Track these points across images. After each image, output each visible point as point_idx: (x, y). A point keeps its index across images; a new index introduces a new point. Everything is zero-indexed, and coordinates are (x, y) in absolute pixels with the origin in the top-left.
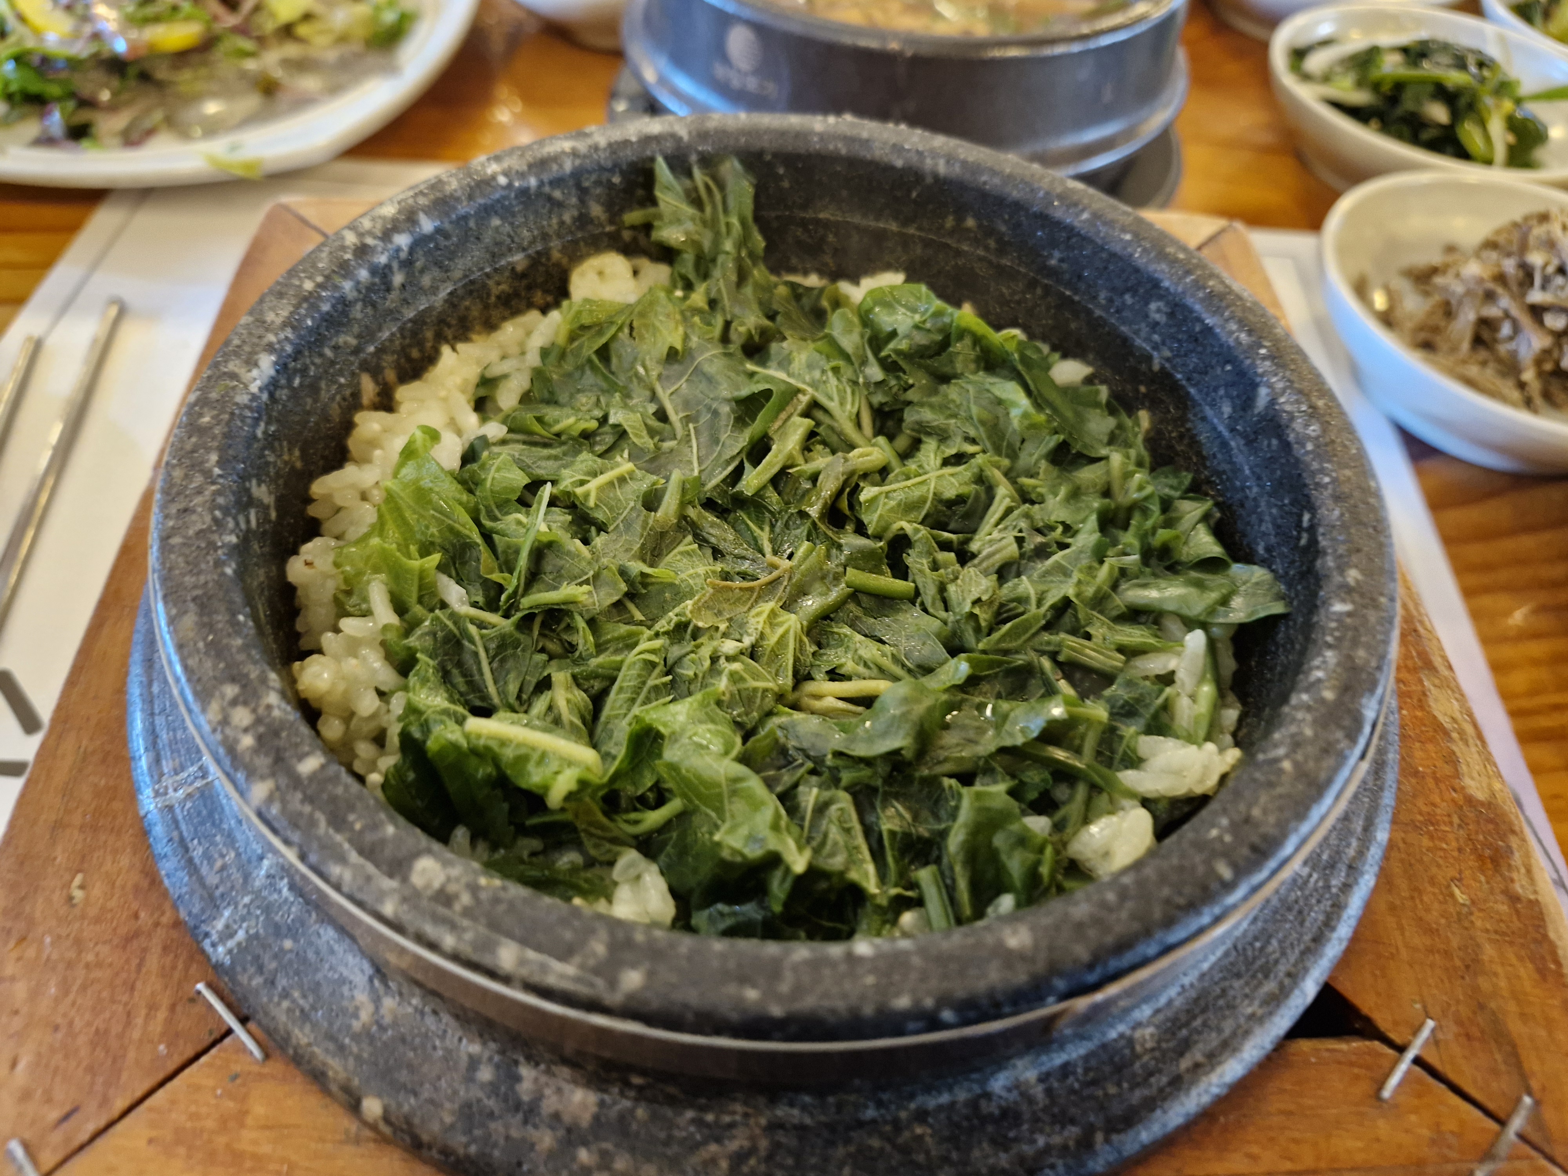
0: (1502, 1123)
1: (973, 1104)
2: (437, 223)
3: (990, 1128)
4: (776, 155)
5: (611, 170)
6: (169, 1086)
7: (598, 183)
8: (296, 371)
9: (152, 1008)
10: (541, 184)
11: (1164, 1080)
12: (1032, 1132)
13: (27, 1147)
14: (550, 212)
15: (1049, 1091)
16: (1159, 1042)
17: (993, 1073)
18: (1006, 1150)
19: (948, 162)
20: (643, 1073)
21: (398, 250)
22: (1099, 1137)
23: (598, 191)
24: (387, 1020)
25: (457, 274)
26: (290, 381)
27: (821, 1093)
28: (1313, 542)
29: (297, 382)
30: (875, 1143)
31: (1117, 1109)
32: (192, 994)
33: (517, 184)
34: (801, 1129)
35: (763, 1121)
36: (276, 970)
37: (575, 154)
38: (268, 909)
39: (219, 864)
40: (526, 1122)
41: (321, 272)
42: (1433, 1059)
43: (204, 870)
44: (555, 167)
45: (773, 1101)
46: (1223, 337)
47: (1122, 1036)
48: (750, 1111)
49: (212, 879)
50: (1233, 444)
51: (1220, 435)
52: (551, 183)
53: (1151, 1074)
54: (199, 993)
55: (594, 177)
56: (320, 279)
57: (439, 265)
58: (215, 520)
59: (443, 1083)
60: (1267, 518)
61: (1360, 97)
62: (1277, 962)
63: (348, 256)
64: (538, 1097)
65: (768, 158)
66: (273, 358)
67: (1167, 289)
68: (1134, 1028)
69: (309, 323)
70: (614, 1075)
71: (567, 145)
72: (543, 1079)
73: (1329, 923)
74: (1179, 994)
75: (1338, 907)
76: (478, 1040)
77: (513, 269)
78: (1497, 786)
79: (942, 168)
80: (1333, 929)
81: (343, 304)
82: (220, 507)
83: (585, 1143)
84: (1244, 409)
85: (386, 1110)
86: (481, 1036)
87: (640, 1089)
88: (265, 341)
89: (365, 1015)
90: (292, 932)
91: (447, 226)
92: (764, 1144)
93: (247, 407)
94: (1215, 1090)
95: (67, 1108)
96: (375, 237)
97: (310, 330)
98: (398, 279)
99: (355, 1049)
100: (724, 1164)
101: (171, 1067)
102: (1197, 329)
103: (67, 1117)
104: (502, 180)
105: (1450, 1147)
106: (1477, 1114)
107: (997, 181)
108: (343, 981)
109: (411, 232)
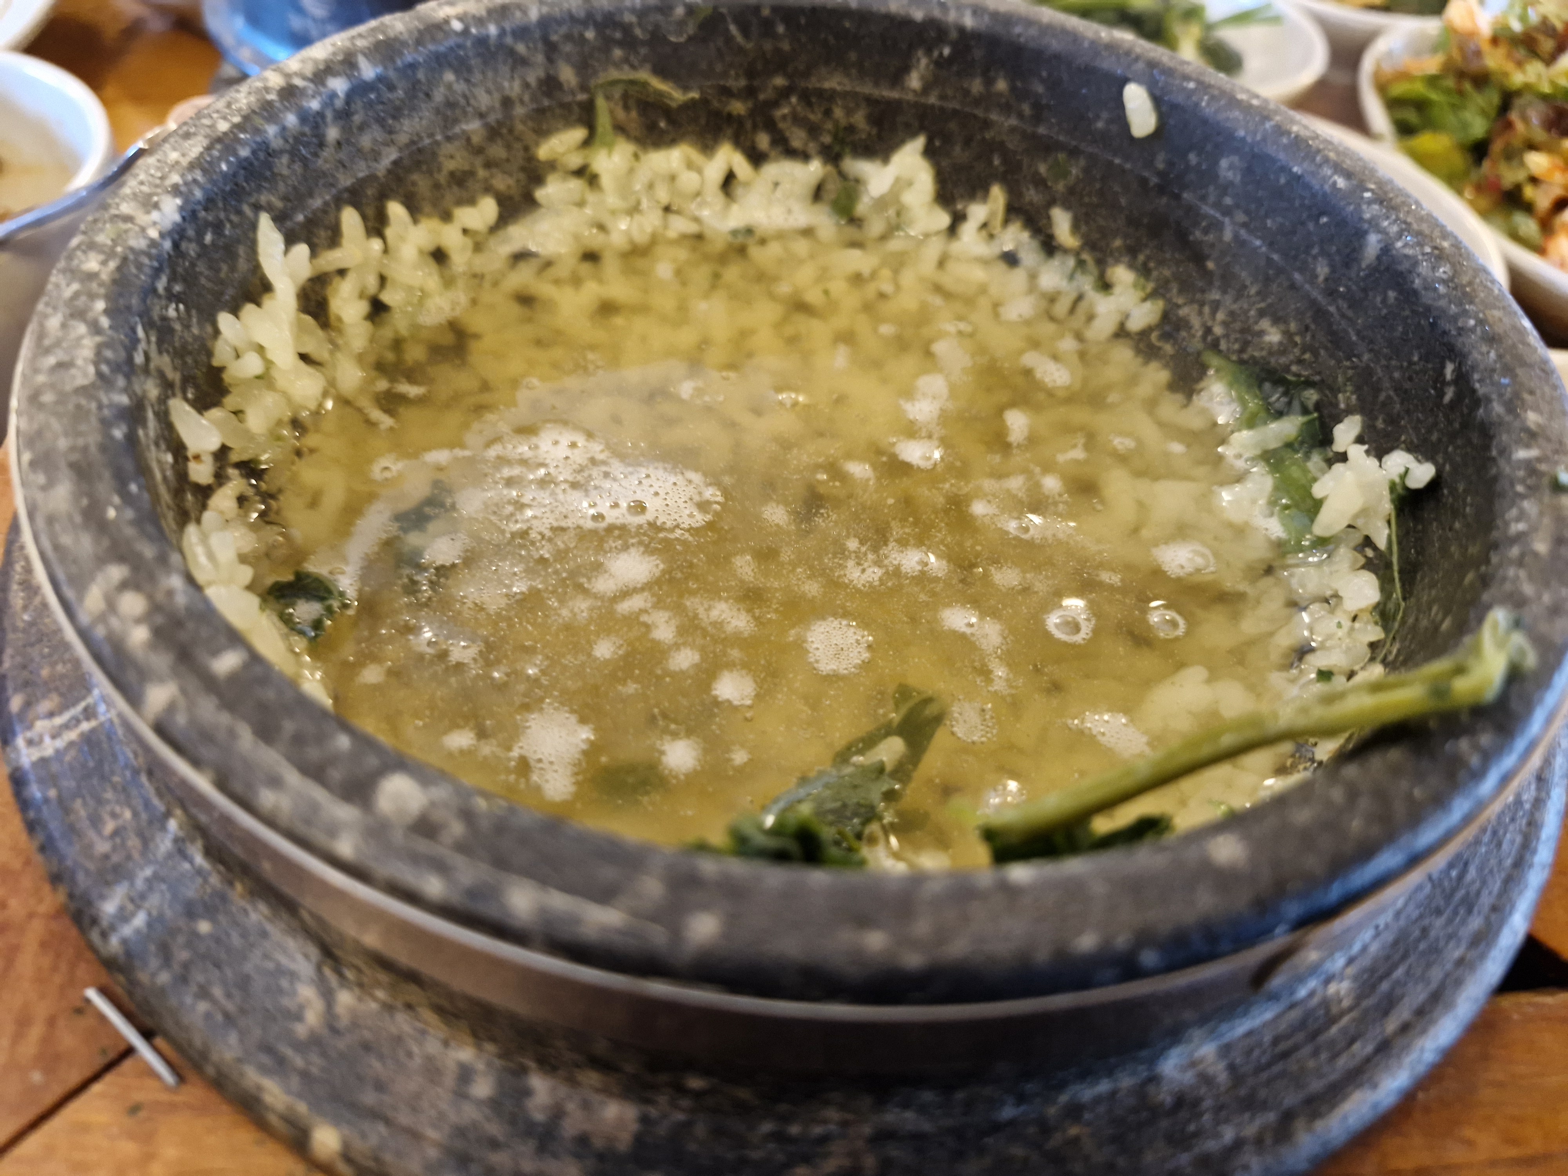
2: (379, 70)
3: (1163, 1124)
5: (584, 23)
7: (568, 37)
8: (207, 224)
9: (23, 1024)
10: (502, 33)
11: (1370, 1046)
12: (1216, 1123)
14: (512, 69)
15: (1232, 1069)
16: (1357, 998)
17: (1165, 1050)
18: (1186, 1149)
20: (706, 1072)
21: (333, 95)
22: (1299, 1123)
23: (568, 48)
24: (344, 1021)
25: (403, 139)
26: (200, 235)
27: (945, 1088)
28: (1466, 392)
29: (208, 238)
30: (1018, 1151)
31: (1315, 1086)
32: (79, 1003)
34: (918, 1137)
35: (867, 1130)
36: (190, 962)
38: (176, 883)
39: (109, 828)
41: (238, 112)
44: (518, 14)
45: (879, 1101)
46: (1316, 185)
47: (1313, 993)
48: (850, 1117)
49: (102, 847)
50: (1331, 309)
52: (514, 34)
53: (1354, 1039)
54: (87, 1000)
55: (563, 30)
56: (237, 119)
57: (381, 122)
58: (100, 374)
59: (425, 1104)
63: (272, 97)
64: (557, 1113)
65: (766, 12)
66: (178, 201)
67: (1243, 140)
68: (1326, 984)
69: (224, 167)
70: (663, 1078)
72: (563, 1090)
73: (1528, 845)
74: (1375, 937)
75: (1534, 825)
76: (470, 1040)
77: (469, 140)
79: (969, 21)
80: (1534, 852)
81: (265, 152)
82: (107, 362)
85: (345, 1144)
86: (474, 1036)
87: (698, 1095)
88: (168, 182)
89: (313, 1017)
90: (210, 910)
91: (392, 74)
92: (870, 1161)
93: (143, 252)
96: (304, 78)
97: (224, 175)
98: (333, 133)
99: (300, 1062)
101: (48, 1100)
102: (1282, 181)
104: (457, 26)
107: (1033, 32)
108: (281, 971)
109: (349, 77)
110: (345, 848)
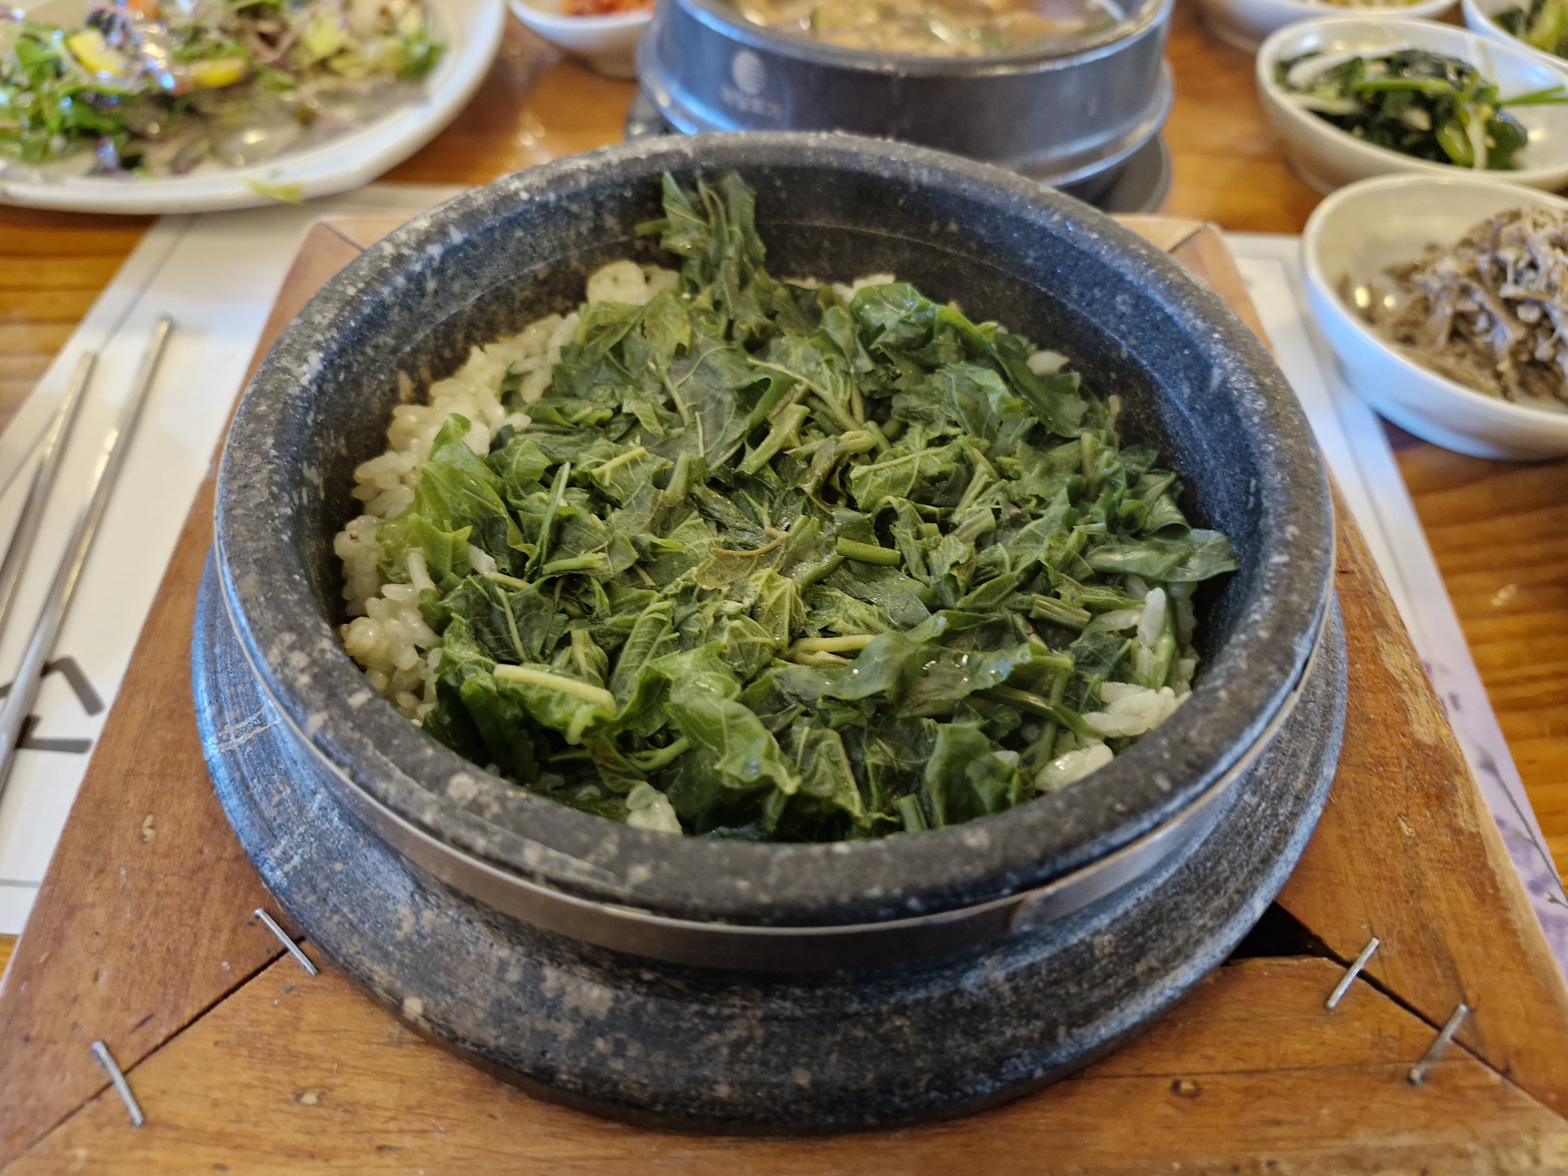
0: (1440, 1029)
1: (947, 999)
2: (466, 235)
3: (962, 1021)
4: (774, 169)
5: (623, 186)
6: (232, 997)
7: (611, 197)
8: (341, 367)
9: (216, 930)
10: (559, 198)
11: (1121, 982)
12: (1001, 1026)
13: (108, 1047)
14: (568, 223)
15: (1015, 990)
16: (1116, 947)
17: (964, 971)
18: (977, 1041)
19: (930, 171)
20: (652, 968)
21: (431, 259)
22: (1062, 1030)
23: (611, 204)
24: (427, 930)
25: (485, 281)
26: (336, 375)
27: (810, 987)
28: (1259, 504)
29: (342, 377)
30: (860, 1033)
31: (1077, 1007)
32: (252, 919)
33: (537, 199)
34: (792, 1019)
35: (759, 1013)
36: (328, 889)
37: (589, 171)
38: (320, 837)
39: (276, 799)
40: (549, 1017)
41: (362, 278)
42: (1377, 973)
43: (263, 805)
44: (572, 183)
45: (767, 995)
46: (1181, 323)
47: (1082, 942)
48: (748, 1004)
49: (270, 812)
50: (1192, 422)
51: (1181, 414)
52: (569, 197)
53: (1109, 976)
54: (258, 917)
55: (607, 192)
56: (361, 285)
57: (468, 273)
58: (272, 494)
59: (476, 984)
60: (1222, 487)
61: (1345, 106)
62: (1226, 880)
63: (386, 265)
64: (561, 993)
65: (766, 171)
66: (321, 355)
67: (1131, 283)
68: (1093, 935)
69: (353, 324)
70: (627, 972)
71: (582, 163)
72: (565, 979)
73: (1276, 848)
74: (1135, 906)
75: (1286, 833)
76: (507, 945)
77: (535, 277)
78: (1444, 731)
79: (925, 178)
80: (1280, 852)
81: (382, 308)
82: (276, 484)
83: (602, 1035)
84: (1201, 390)
85: (425, 1009)
86: (510, 941)
87: (650, 984)
88: (314, 340)
89: (407, 926)
90: (343, 857)
91: (475, 238)
92: (759, 1033)
93: (297, 397)
94: (1169, 993)
95: (143, 1016)
96: (410, 248)
97: (353, 330)
98: (431, 285)
99: (398, 956)
100: (725, 1051)
101: (234, 980)
102: (1158, 318)
103: (143, 1023)
104: (524, 196)
105: (1390, 1049)
106: (1418, 1021)
107: (975, 188)
108: (388, 897)
109: (443, 243)
110: (428, 818)
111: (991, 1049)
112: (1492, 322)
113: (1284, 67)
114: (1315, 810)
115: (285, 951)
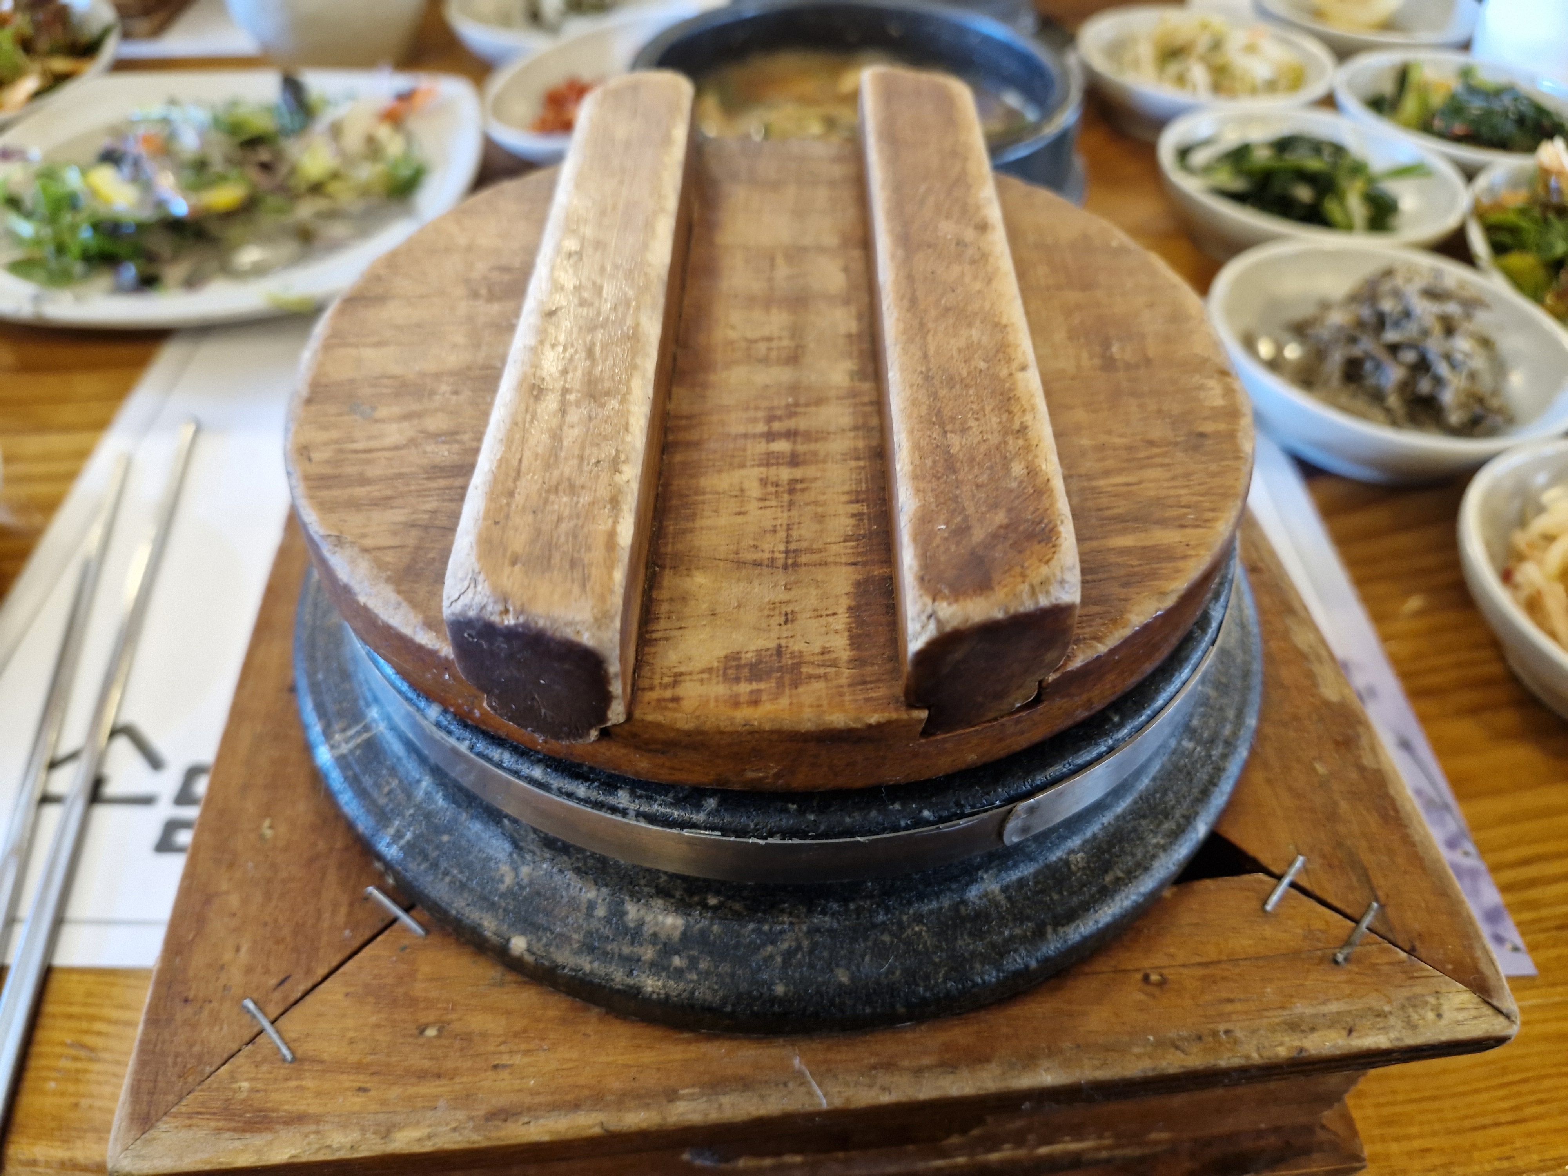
0: (1357, 922)
1: (955, 908)
3: (968, 925)
6: (357, 958)
9: (335, 906)
11: (1094, 889)
12: (1000, 927)
13: (256, 1003)
15: (1009, 898)
16: (1088, 862)
17: (967, 885)
18: (981, 940)
20: (717, 893)
22: (1049, 929)
24: (526, 881)
27: (845, 901)
30: (886, 938)
31: (1059, 910)
32: (365, 894)
34: (830, 931)
35: (804, 927)
36: (439, 856)
38: (428, 816)
39: (386, 789)
40: (632, 943)
42: (1304, 883)
43: (375, 794)
45: (810, 911)
47: (1060, 859)
48: (794, 920)
49: (382, 801)
53: (1084, 885)
54: (370, 894)
59: (570, 920)
61: (1238, 184)
62: (1173, 807)
64: (641, 924)
68: (1069, 854)
70: (695, 900)
72: (642, 912)
73: (1212, 782)
74: (1101, 830)
75: (1219, 770)
76: (594, 887)
78: (1347, 691)
80: (1217, 786)
83: (677, 953)
85: (529, 945)
86: (596, 883)
87: (715, 909)
89: (508, 880)
90: (448, 830)
92: (806, 943)
94: (1134, 897)
95: (282, 977)
99: (503, 904)
100: (779, 959)
101: (356, 944)
103: (282, 982)
105: (1319, 940)
106: (1340, 917)
108: (489, 859)
111: (993, 945)
112: (1378, 366)
113: (1183, 153)
114: (1243, 753)
115: (395, 920)
